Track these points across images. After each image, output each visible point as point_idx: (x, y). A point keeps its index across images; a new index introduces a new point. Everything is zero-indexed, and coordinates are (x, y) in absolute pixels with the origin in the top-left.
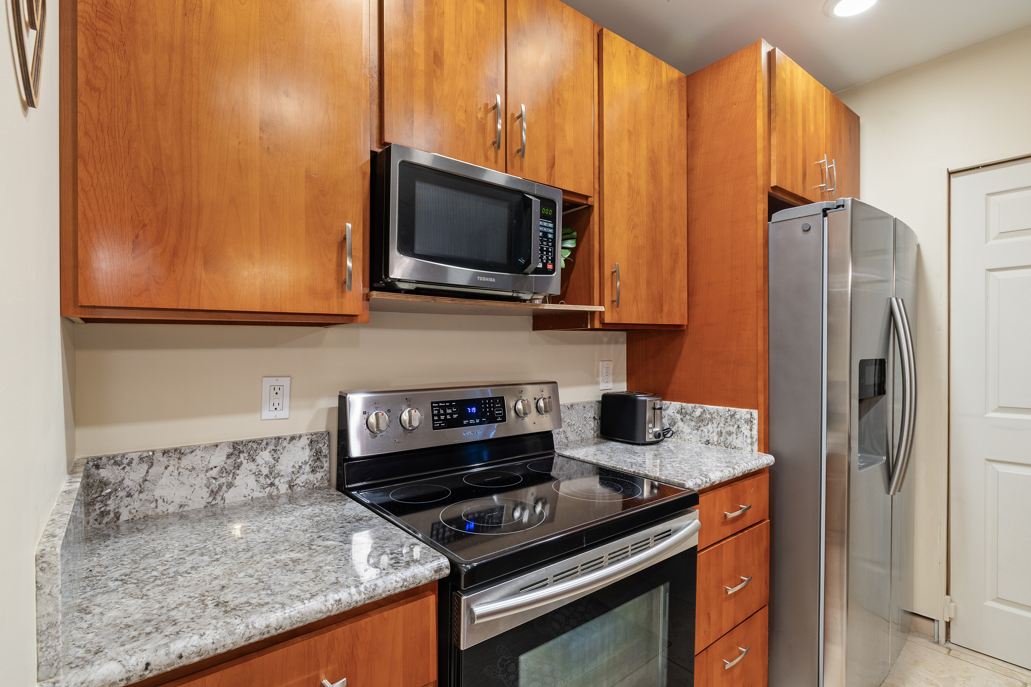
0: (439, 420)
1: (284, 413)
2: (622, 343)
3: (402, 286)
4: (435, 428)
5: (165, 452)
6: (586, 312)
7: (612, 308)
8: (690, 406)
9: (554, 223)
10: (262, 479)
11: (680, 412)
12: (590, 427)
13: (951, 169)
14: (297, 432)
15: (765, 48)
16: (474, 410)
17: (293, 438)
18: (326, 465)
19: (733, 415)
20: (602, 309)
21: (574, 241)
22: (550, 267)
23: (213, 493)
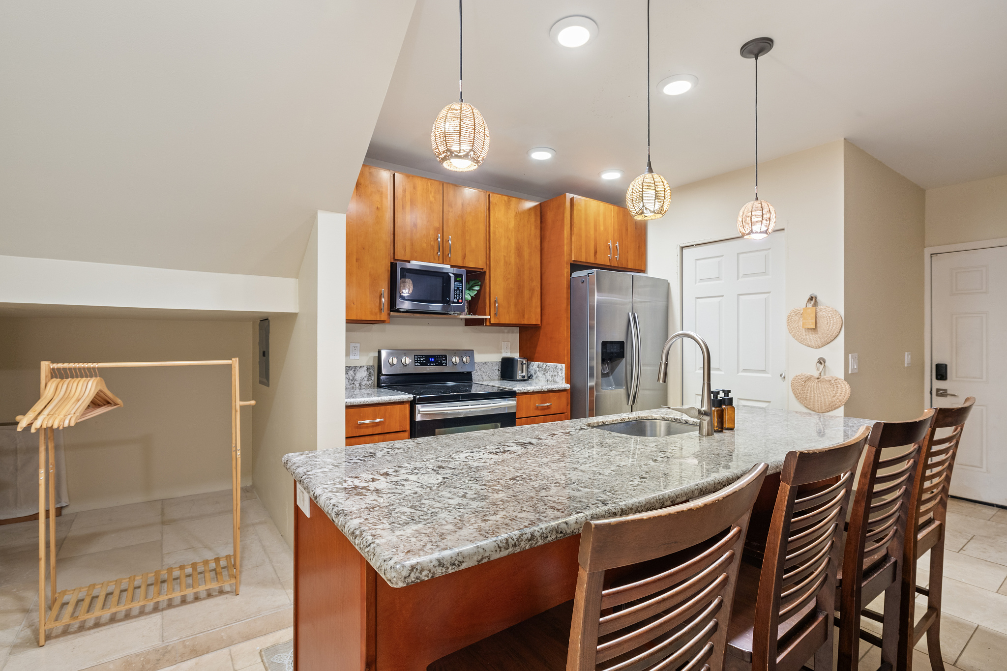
0: (417, 362)
1: (357, 357)
2: (516, 333)
3: (401, 310)
4: (415, 366)
6: (483, 319)
7: (495, 316)
8: (541, 363)
9: (462, 283)
10: (350, 381)
11: (538, 367)
12: (497, 373)
13: (682, 245)
14: (362, 365)
15: (569, 196)
16: (433, 360)
17: (361, 367)
18: (373, 378)
19: (556, 367)
20: (489, 317)
21: (479, 287)
22: (460, 301)
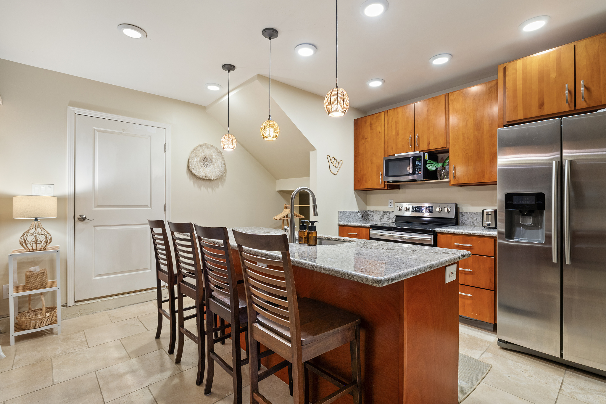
0: (413, 210)
1: (392, 207)
5: (375, 211)
9: (421, 161)
10: (388, 218)
20: (449, 180)
22: (420, 172)
23: (381, 219)
